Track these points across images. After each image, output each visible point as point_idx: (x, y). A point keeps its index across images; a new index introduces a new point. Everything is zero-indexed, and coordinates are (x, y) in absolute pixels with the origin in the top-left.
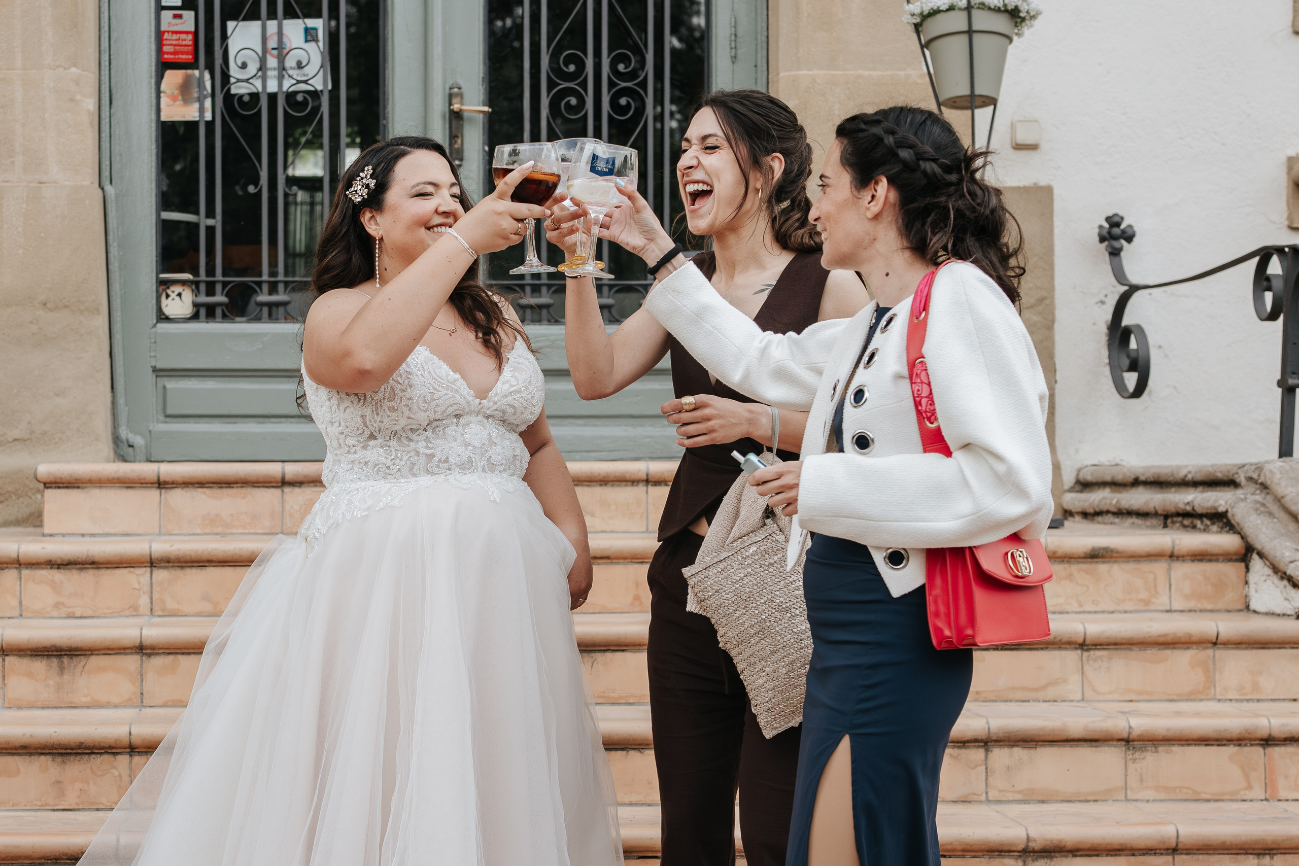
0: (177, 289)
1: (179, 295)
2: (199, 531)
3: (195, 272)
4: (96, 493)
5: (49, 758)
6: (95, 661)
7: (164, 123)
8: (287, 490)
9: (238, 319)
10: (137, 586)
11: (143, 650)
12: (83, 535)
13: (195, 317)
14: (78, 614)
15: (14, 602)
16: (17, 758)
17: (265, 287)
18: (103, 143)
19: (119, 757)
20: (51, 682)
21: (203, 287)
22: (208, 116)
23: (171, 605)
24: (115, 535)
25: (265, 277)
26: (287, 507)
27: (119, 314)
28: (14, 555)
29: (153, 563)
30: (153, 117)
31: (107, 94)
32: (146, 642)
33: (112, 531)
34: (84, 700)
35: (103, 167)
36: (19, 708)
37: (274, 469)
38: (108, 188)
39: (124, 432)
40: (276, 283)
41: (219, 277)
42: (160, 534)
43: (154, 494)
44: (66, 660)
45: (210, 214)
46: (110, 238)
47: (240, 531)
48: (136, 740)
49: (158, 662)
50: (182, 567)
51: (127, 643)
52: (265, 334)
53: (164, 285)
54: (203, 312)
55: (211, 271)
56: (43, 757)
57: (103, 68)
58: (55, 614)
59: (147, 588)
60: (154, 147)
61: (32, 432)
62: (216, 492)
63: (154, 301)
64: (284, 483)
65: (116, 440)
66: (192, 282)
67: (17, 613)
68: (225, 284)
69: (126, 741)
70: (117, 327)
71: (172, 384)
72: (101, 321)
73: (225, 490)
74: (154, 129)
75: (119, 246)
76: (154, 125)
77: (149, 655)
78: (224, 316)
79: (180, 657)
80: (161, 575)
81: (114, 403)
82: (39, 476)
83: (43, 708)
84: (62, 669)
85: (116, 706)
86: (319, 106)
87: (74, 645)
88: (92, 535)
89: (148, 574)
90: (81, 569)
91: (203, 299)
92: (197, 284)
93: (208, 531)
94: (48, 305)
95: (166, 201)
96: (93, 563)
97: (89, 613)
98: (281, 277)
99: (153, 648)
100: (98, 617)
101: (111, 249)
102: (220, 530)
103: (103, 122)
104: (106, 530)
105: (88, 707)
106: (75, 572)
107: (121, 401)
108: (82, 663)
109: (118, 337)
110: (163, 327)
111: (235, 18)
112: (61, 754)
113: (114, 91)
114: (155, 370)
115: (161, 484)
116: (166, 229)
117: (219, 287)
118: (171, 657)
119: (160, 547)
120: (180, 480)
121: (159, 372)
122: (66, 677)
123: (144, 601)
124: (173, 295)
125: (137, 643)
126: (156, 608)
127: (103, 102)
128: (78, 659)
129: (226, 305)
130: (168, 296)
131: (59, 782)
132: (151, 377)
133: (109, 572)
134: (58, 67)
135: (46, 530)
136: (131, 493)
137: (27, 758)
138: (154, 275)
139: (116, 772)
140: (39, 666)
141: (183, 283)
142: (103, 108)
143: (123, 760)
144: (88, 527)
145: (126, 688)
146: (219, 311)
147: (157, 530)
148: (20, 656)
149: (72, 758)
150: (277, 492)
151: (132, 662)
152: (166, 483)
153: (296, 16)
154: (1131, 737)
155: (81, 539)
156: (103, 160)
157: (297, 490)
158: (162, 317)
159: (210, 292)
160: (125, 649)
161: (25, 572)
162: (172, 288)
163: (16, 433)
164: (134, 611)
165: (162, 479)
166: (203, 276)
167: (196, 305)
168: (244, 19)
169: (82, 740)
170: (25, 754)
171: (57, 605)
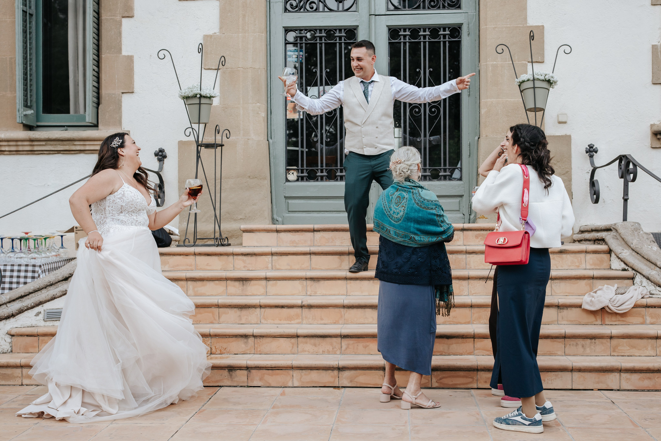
0: (292, 171)
1: (293, 173)
2: (289, 245)
3: (298, 167)
4: (258, 234)
5: (237, 309)
6: (253, 282)
7: (288, 119)
8: (315, 233)
9: (311, 181)
10: (268, 261)
11: (266, 279)
12: (254, 246)
13: (298, 180)
14: (250, 269)
15: (232, 266)
16: (228, 309)
17: (319, 171)
18: (268, 126)
19: (257, 309)
20: (240, 288)
21: (300, 171)
22: (302, 117)
23: (278, 267)
24: (264, 246)
25: (319, 168)
26: (315, 238)
27: (274, 180)
28: (232, 252)
29: (272, 254)
30: (284, 118)
31: (270, 111)
32: (268, 277)
33: (263, 245)
34: (250, 293)
35: (268, 134)
36: (231, 296)
37: (311, 226)
38: (270, 140)
39: (275, 217)
40: (323, 169)
41: (305, 167)
42: (277, 246)
43: (276, 234)
44: (244, 282)
45: (302, 147)
46: (271, 156)
47: (301, 245)
48: (262, 304)
49: (271, 282)
50: (281, 255)
51: (262, 277)
52: (319, 186)
53: (288, 170)
54: (300, 178)
55: (302, 166)
56: (235, 309)
57: (268, 103)
58: (244, 269)
59: (271, 262)
60: (284, 127)
61: (246, 216)
62: (294, 233)
63: (285, 175)
64: (314, 231)
65: (273, 219)
66: (297, 169)
67: (233, 269)
68: (307, 170)
69: (258, 304)
70: (273, 184)
71: (290, 201)
72: (267, 182)
73: (296, 233)
74: (284, 121)
75: (274, 158)
76: (284, 120)
77: (269, 281)
78: (307, 180)
79: (278, 281)
80: (275, 258)
81: (272, 207)
82: (241, 229)
83: (238, 296)
84: (243, 284)
85: (259, 296)
86: (336, 114)
87: (246, 278)
88: (257, 246)
89: (271, 258)
90: (251, 256)
91: (300, 175)
92: (298, 170)
93: (291, 245)
94: (251, 177)
95: (288, 143)
96: (255, 254)
97: (254, 269)
98: (324, 167)
99: (269, 278)
100: (256, 270)
101: (271, 159)
102: (295, 245)
103: (268, 120)
104: (261, 245)
105: (251, 296)
106: (250, 257)
107: (274, 207)
108: (249, 283)
109: (273, 187)
110: (288, 183)
111: (310, 86)
112: (241, 308)
113: (272, 110)
114: (285, 197)
115: (277, 231)
116: (289, 152)
117: (305, 171)
118: (275, 281)
119: (274, 250)
120: (283, 230)
121: (286, 198)
122: (245, 287)
123: (270, 266)
124: (291, 174)
125: (265, 277)
126: (273, 267)
127: (268, 113)
128: (248, 281)
129: (307, 177)
130: (289, 174)
131: (240, 316)
132: (284, 199)
133: (260, 257)
134: (254, 103)
135: (244, 245)
136: (268, 234)
137: (231, 309)
138: (285, 167)
139: (256, 314)
140: (237, 283)
141: (294, 169)
142: (268, 115)
143: (258, 310)
144: (256, 244)
145: (262, 290)
146: (305, 178)
147: (276, 245)
148: (231, 281)
149: (244, 309)
150: (312, 233)
151: (264, 282)
152: (279, 231)
153: (328, 85)
154: (559, 305)
155: (254, 247)
156: (268, 131)
157: (318, 233)
158: (287, 180)
159: (302, 172)
160: (262, 279)
161: (235, 257)
162: (290, 171)
163: (240, 217)
164: (267, 268)
165: (278, 230)
166: (300, 167)
167: (298, 176)
168: (312, 86)
169: (246, 304)
170: (230, 308)
171: (244, 267)
